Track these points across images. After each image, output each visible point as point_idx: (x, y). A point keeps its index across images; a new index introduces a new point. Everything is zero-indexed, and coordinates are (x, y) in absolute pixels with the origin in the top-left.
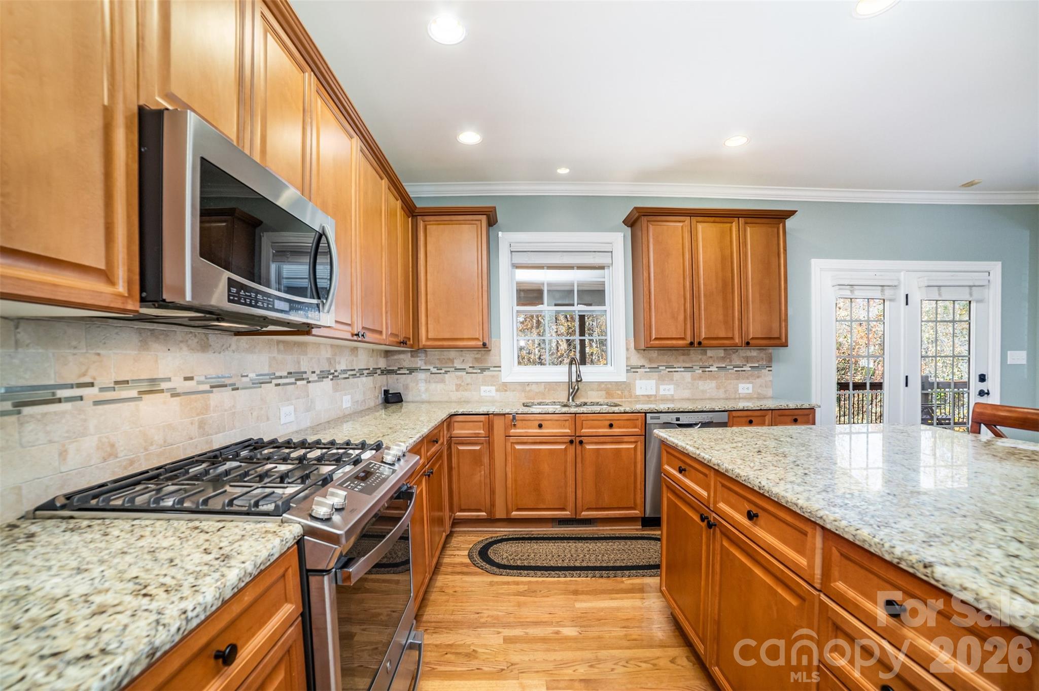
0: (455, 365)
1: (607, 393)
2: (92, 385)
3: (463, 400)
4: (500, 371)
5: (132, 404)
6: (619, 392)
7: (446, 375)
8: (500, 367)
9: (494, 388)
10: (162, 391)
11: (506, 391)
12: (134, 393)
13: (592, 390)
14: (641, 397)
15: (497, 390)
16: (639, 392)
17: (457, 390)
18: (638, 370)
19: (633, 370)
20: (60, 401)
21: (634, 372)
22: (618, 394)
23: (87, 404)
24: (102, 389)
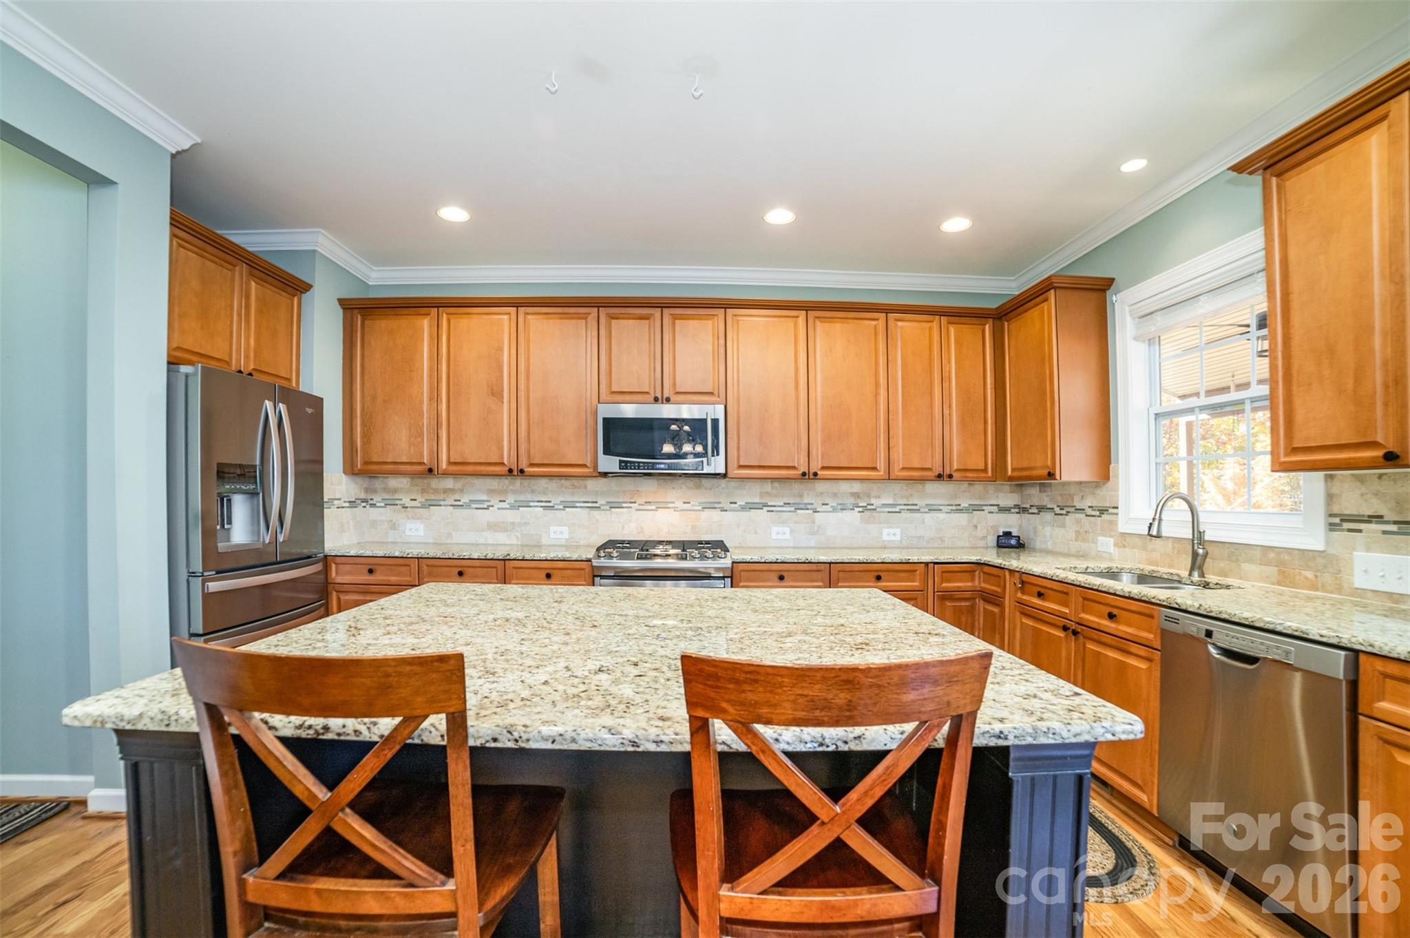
0: (1075, 504)
1: (1281, 573)
2: (635, 503)
3: (1081, 553)
4: (1117, 514)
5: (652, 512)
6: (1310, 574)
7: (1067, 517)
8: (1117, 508)
9: (1112, 540)
10: (669, 508)
11: (1124, 547)
12: (654, 507)
13: (1250, 561)
14: (1369, 594)
15: (1115, 545)
16: (1360, 581)
17: (1076, 540)
18: (1362, 526)
19: (1346, 525)
20: (623, 507)
21: (1350, 530)
22: (1306, 578)
23: (633, 510)
24: (639, 505)
